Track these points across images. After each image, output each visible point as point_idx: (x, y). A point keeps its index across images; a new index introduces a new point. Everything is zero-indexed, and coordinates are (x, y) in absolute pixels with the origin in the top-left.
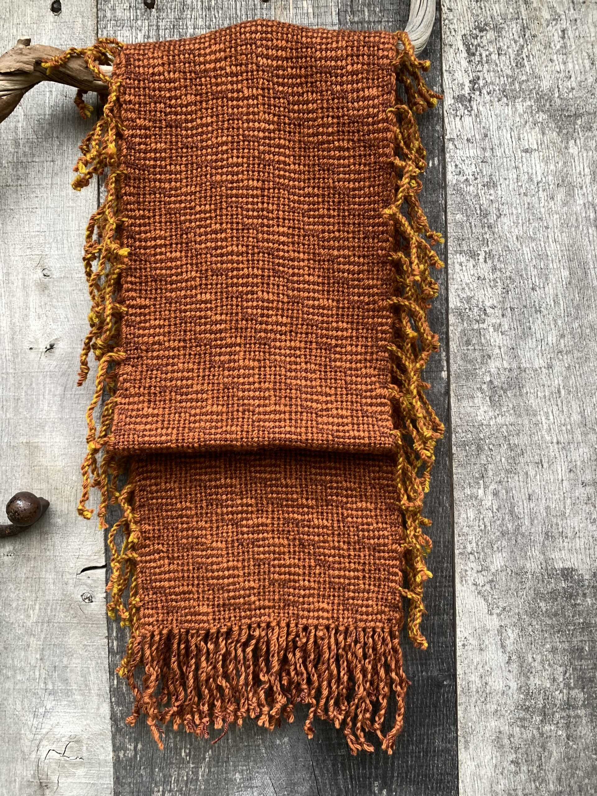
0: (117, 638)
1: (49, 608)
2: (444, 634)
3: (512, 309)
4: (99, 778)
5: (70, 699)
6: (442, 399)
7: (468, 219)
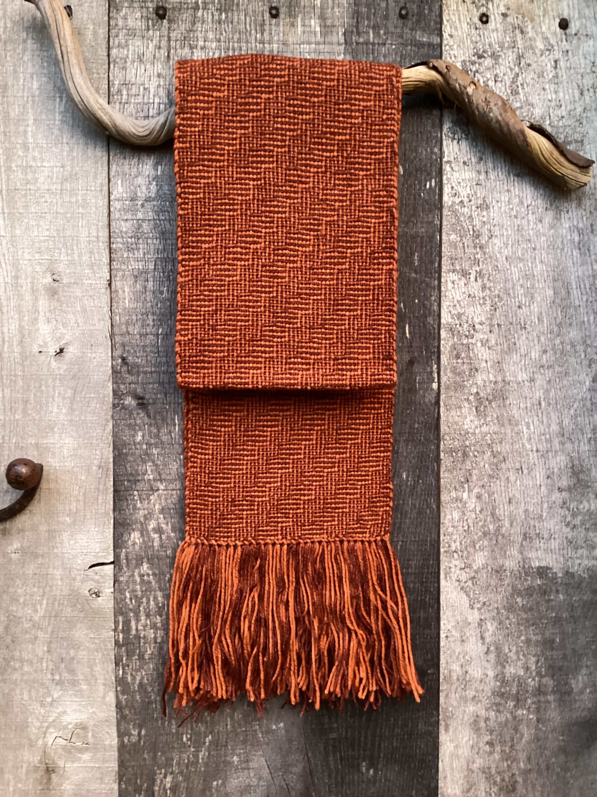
0: (123, 631)
1: (56, 603)
2: (429, 627)
3: (499, 325)
4: (104, 761)
5: (77, 689)
6: (432, 408)
7: (461, 240)
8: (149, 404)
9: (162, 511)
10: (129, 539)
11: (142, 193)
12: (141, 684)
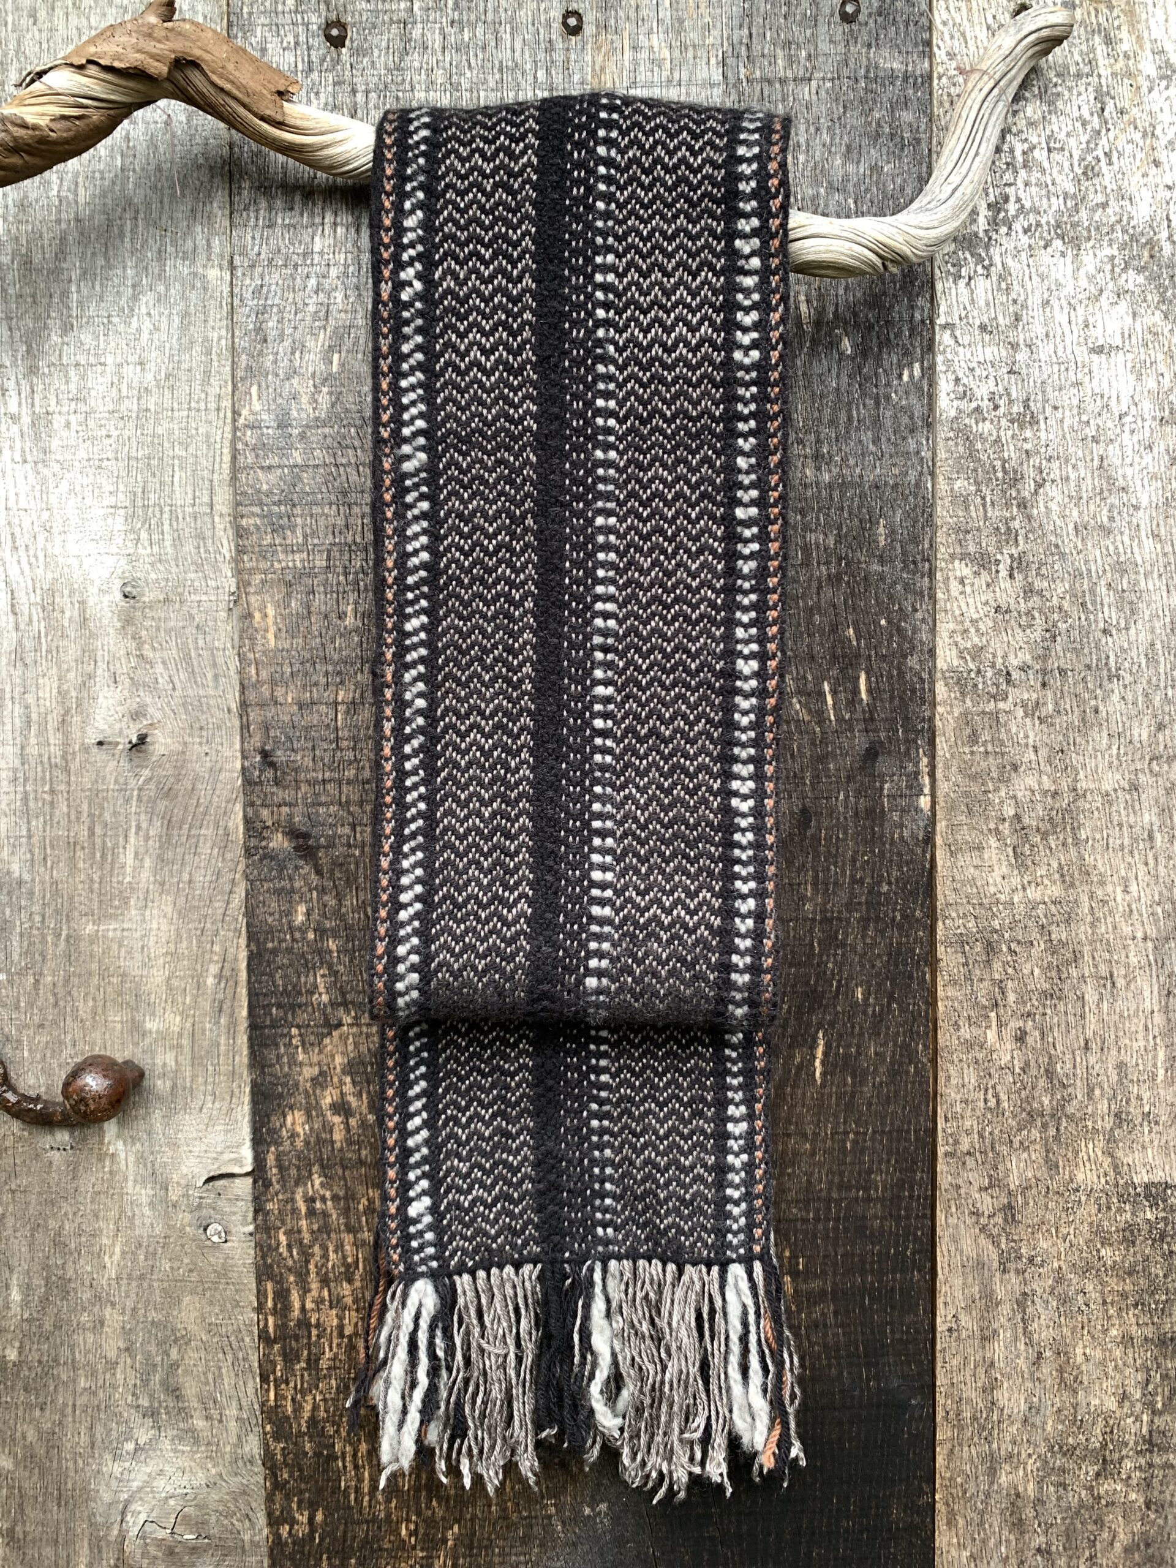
0: (274, 1312)
1: (142, 1252)
2: (913, 1308)
3: (1061, 671)
5: (185, 1426)
6: (919, 851)
7: (979, 490)
8: (319, 847)
9: (350, 1068)
10: (282, 1126)
11: (302, 412)
12: (313, 1421)
